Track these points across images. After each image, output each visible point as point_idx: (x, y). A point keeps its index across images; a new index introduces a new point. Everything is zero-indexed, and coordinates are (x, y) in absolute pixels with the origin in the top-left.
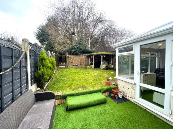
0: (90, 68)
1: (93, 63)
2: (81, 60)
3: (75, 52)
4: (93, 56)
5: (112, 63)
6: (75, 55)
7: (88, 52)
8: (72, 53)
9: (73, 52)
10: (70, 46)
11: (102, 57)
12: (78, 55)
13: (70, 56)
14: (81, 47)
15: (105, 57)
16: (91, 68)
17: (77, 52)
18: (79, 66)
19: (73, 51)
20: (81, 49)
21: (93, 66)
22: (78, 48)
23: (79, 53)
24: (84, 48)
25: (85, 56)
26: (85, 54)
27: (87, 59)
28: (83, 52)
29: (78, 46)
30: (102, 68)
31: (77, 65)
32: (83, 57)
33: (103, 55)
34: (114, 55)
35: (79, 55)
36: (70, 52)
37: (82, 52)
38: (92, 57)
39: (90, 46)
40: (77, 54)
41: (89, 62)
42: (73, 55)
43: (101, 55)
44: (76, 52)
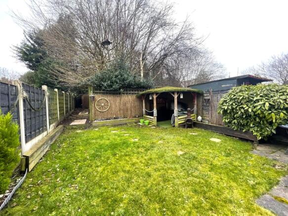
0: (147, 124)
1: (155, 111)
2: (125, 104)
3: (111, 86)
4: (155, 97)
5: (197, 111)
6: (110, 94)
7: (140, 87)
8: (103, 88)
9: (105, 87)
10: (98, 73)
11: (176, 97)
12: (117, 94)
13: (98, 97)
14: (126, 76)
15: (182, 97)
16: (149, 123)
17: (116, 86)
18: (121, 120)
19: (105, 84)
20: (124, 80)
21: (154, 119)
22: (116, 76)
23: (120, 89)
24: (131, 78)
25: (134, 96)
26: (132, 91)
27: (137, 103)
28: (129, 87)
29: (117, 73)
30: (176, 124)
31: (115, 118)
32: (129, 99)
33: (179, 93)
34: (200, 92)
35: (120, 94)
36: (98, 88)
37: (126, 87)
38: (151, 98)
39: (142, 75)
40: (115, 93)
41: (144, 110)
42: (107, 93)
43: (173, 93)
44: (114, 87)
